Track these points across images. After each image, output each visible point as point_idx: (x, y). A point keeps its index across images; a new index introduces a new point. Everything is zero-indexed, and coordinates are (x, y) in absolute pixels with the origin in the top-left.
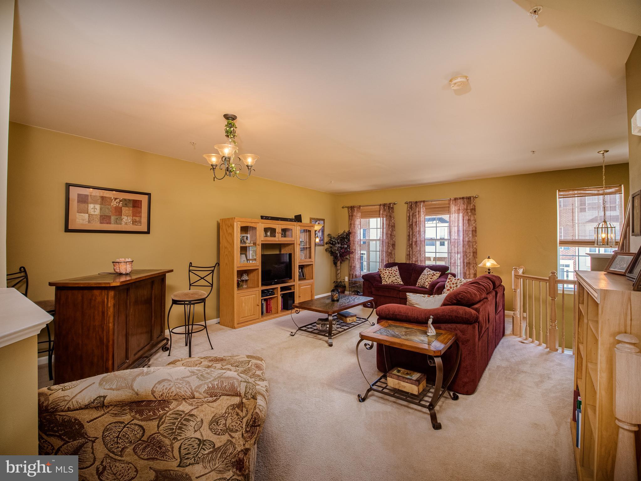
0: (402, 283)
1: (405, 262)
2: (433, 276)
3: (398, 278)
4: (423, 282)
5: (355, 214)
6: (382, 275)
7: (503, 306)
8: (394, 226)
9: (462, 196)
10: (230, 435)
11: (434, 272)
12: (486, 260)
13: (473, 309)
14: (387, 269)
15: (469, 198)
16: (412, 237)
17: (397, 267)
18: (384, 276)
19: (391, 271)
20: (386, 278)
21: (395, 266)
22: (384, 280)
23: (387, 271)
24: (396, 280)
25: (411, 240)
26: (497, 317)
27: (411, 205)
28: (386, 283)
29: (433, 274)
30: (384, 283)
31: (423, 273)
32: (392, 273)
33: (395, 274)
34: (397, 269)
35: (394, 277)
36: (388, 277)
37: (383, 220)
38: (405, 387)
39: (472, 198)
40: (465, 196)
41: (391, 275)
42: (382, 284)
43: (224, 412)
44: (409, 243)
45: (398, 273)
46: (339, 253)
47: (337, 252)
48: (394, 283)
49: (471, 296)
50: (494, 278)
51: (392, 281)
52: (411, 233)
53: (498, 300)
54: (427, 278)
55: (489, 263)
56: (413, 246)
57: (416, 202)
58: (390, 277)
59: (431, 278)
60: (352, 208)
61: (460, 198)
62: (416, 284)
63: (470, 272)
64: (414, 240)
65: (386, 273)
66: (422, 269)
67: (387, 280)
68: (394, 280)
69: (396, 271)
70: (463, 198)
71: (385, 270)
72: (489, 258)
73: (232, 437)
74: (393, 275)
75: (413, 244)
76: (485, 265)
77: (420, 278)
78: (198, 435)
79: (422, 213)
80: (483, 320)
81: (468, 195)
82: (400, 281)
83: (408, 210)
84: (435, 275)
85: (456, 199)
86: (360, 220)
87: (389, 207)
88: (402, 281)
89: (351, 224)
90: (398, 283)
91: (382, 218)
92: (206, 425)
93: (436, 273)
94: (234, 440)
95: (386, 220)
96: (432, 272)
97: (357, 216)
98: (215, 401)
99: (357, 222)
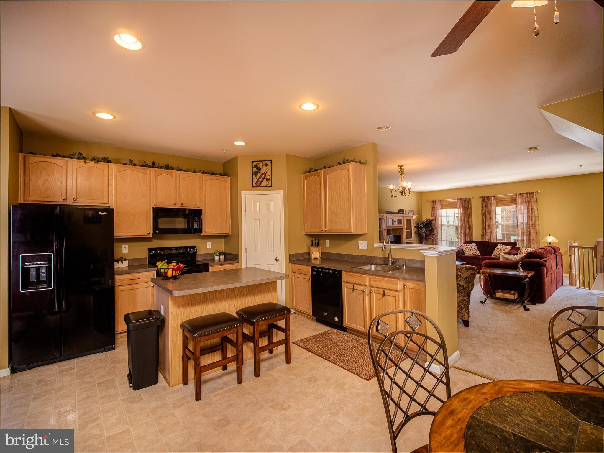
0: (480, 255)
1: (481, 240)
2: (505, 249)
3: (477, 251)
4: (498, 253)
5: (436, 206)
6: (464, 250)
7: (561, 266)
8: (470, 215)
9: (525, 192)
10: (468, 284)
11: (506, 246)
12: (548, 237)
13: (543, 260)
14: (468, 245)
15: (532, 193)
16: (485, 222)
17: (475, 243)
18: (466, 250)
19: (471, 246)
20: (468, 251)
21: (474, 243)
22: (466, 253)
23: (468, 247)
24: (475, 252)
25: (484, 224)
26: (557, 271)
27: (484, 199)
28: (468, 255)
29: (505, 248)
30: (466, 254)
31: (497, 247)
32: (472, 248)
33: (474, 248)
34: (475, 245)
35: (474, 250)
36: (469, 250)
37: (460, 210)
38: (507, 296)
39: (534, 193)
40: (528, 192)
41: (471, 249)
42: (464, 255)
43: (469, 275)
44: (483, 226)
45: (476, 248)
46: (425, 235)
47: (424, 234)
48: (474, 254)
49: (541, 254)
50: (554, 247)
51: (472, 254)
52: (484, 219)
53: (557, 260)
54: (501, 251)
55: (550, 239)
56: (486, 228)
57: (488, 197)
58: (470, 251)
59: (504, 251)
60: (434, 202)
61: (524, 194)
62: (492, 255)
63: (534, 246)
64: (487, 224)
65: (467, 247)
66: (496, 245)
67: (468, 252)
68: (474, 253)
69: (475, 247)
70: (527, 193)
71: (466, 246)
72: (550, 235)
73: (469, 285)
74: (472, 249)
75: (487, 227)
76: (547, 240)
77: (495, 250)
78: (460, 283)
79: (493, 205)
80: (549, 267)
81: (531, 191)
82: (479, 254)
83: (482, 203)
84: (507, 248)
85: (521, 194)
86: (441, 211)
87: (465, 201)
88: (480, 253)
89: (434, 214)
90: (477, 254)
91: (459, 209)
92: (463, 279)
93: (508, 247)
94: (469, 286)
95: (463, 210)
96: (504, 246)
97: (438, 208)
98: (467, 272)
99: (439, 211)
